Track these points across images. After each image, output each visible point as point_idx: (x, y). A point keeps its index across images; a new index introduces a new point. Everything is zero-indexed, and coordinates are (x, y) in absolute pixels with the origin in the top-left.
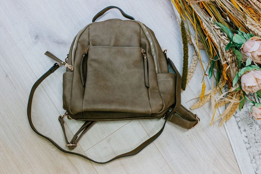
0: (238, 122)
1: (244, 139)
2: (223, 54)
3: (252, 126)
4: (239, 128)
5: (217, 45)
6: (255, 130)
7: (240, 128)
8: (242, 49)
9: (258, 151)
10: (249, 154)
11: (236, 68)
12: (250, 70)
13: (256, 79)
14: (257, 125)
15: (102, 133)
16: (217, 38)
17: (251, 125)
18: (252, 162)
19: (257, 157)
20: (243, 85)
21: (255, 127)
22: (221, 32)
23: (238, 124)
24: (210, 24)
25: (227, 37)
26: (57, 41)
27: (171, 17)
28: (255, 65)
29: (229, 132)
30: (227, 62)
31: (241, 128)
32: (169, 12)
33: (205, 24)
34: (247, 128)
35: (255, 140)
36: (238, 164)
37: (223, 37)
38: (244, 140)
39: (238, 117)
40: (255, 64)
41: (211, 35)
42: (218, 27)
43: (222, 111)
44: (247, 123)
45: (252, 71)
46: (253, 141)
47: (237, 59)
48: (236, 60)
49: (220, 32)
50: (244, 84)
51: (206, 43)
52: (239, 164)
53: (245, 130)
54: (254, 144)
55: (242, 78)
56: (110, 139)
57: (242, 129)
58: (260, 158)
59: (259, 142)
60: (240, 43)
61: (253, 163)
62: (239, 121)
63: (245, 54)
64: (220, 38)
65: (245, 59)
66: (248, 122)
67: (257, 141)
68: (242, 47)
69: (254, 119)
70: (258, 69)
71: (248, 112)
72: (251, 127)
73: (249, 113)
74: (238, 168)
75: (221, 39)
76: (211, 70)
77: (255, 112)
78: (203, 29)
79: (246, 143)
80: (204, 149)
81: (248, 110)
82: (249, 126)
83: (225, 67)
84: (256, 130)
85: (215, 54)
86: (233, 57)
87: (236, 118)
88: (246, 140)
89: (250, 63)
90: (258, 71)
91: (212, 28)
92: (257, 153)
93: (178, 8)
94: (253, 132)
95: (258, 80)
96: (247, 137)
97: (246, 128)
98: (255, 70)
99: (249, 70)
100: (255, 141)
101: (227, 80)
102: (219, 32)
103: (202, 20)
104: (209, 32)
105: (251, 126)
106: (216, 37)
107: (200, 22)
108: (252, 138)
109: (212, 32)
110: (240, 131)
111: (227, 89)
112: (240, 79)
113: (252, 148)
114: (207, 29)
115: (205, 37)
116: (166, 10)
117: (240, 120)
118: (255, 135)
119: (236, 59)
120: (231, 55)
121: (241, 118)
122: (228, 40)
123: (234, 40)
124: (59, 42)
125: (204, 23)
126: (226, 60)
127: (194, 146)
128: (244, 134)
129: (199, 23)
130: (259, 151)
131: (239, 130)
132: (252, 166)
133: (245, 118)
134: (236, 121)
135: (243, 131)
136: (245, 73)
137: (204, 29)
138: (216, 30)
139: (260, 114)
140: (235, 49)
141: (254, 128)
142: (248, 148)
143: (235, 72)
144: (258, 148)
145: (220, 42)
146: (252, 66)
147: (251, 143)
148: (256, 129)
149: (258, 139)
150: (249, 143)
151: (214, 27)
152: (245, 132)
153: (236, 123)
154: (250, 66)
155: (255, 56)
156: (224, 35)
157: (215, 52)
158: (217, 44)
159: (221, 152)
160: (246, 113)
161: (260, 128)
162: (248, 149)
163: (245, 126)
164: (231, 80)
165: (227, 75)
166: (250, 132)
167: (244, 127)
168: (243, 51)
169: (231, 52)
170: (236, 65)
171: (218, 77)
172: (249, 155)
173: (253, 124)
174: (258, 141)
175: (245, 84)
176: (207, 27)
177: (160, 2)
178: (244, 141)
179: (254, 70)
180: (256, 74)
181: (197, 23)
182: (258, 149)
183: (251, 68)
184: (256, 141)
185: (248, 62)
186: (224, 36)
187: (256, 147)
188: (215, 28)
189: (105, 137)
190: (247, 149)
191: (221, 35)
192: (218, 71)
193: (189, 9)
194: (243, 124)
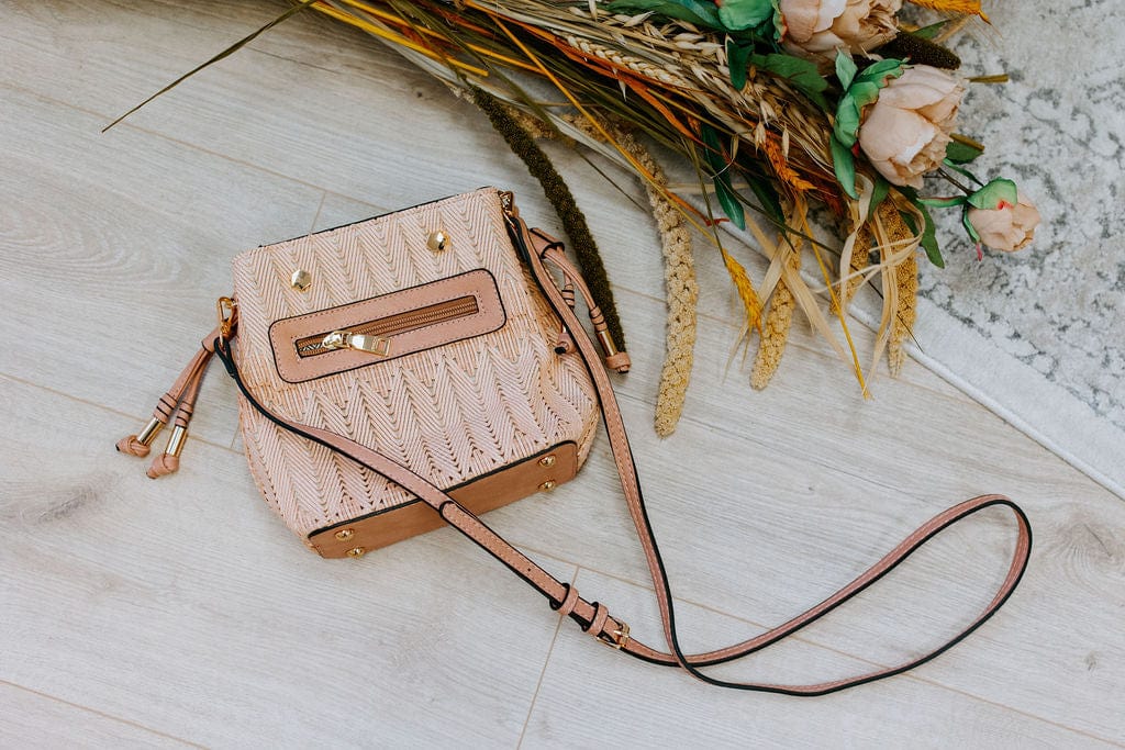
0: (949, 304)
1: (1013, 352)
2: (726, 104)
3: (1007, 285)
4: (968, 321)
5: (683, 86)
6: (1027, 285)
7: (971, 321)
8: (788, 35)
9: (1090, 355)
10: (1068, 388)
11: (810, 120)
12: (873, 96)
13: (918, 112)
14: (1019, 267)
15: (499, 722)
16: (660, 61)
17: (999, 281)
18: (1100, 407)
19: (1104, 381)
20: (888, 170)
21: (1018, 280)
22: (658, 25)
23: (953, 314)
24: (598, 25)
25: (695, 30)
26: (51, 507)
27: (420, 95)
28: (873, 61)
29: (946, 365)
30: (765, 126)
31: (973, 318)
32: (395, 85)
33: (579, 39)
34: (997, 303)
35: (1053, 323)
36: (1057, 455)
37: (685, 41)
38: (1018, 354)
39: (938, 287)
40: (871, 57)
41: (633, 65)
42: (638, 18)
43: (864, 309)
44: (981, 283)
45: (885, 94)
46: (1050, 332)
47: (793, 87)
48: (790, 91)
49: (654, 31)
50: (890, 160)
51: (631, 107)
52: (1060, 451)
53: (994, 317)
54: (1060, 339)
55: (867, 144)
56: (544, 722)
57: (981, 319)
58: (1114, 375)
59: (1073, 320)
60: (758, 20)
61: (1105, 409)
62: (950, 297)
63: (812, 47)
64: (670, 51)
65: (824, 64)
66: (982, 279)
67: (1063, 324)
68: (782, 30)
69: (993, 254)
70: (898, 70)
71: (955, 244)
72: (1007, 290)
73: (959, 244)
74: (1068, 467)
75: (683, 53)
76: (725, 195)
77: (991, 231)
78: (584, 62)
79: (1031, 357)
80: (903, 490)
81: (951, 237)
82: (996, 288)
83: (768, 146)
84: (1031, 284)
85: (695, 122)
86: (774, 90)
87: (931, 299)
88: (1024, 348)
89: (853, 68)
90: (903, 79)
91: (619, 36)
92: (1095, 363)
93: (425, 45)
94: (1026, 300)
95: (928, 113)
96: (1017, 335)
97: (991, 305)
98: (890, 81)
99: (869, 98)
100: (1056, 327)
101: (812, 187)
102: (654, 35)
103: (555, 32)
104: (617, 59)
105: (1002, 286)
106: (657, 59)
107: (555, 43)
108: (1038, 325)
109: (625, 52)
110: (981, 331)
111: (821, 214)
112: (861, 151)
113: (1064, 363)
114: (599, 53)
115: (614, 83)
116: (381, 81)
117: (949, 292)
118: (1037, 307)
119: (785, 88)
120: (759, 88)
121: (947, 282)
122: (704, 40)
123: (732, 22)
124: (64, 508)
125: (572, 40)
126: (756, 122)
127: (861, 510)
128: (1001, 330)
129: (551, 51)
130: (1095, 354)
131: (974, 331)
132: (1111, 424)
133: (963, 273)
134: (941, 305)
135: (989, 327)
136: (863, 121)
137: (590, 61)
138: (637, 35)
139: (1014, 224)
140: (762, 57)
141: (1020, 284)
142: (1048, 371)
143: (817, 137)
144: (1085, 343)
145: (684, 66)
146: (864, 73)
147: (1048, 348)
148: (1026, 282)
149: (1060, 316)
150: (1040, 353)
151: (619, 25)
152: (997, 323)
153: (946, 313)
154: (857, 78)
155: (855, 29)
156: (681, 30)
157: (691, 116)
158: (678, 83)
159: (972, 457)
160: (953, 252)
161: (1038, 270)
162: (1051, 373)
163: (985, 300)
164: (823, 177)
165: (797, 170)
166: (1017, 310)
167: (982, 309)
168: (796, 43)
169: (753, 74)
170: (804, 112)
171: (765, 199)
172: (1072, 391)
173: (1006, 274)
174: (1066, 321)
175: (895, 159)
176: (593, 46)
177: (335, 69)
178: (1018, 357)
179: (883, 83)
180: (907, 91)
181: (540, 54)
182: (1085, 347)
183: (870, 86)
184: (1058, 326)
185: (846, 70)
186: (682, 36)
187: (1073, 346)
188: (630, 29)
189: (520, 729)
190: (1049, 376)
191: (670, 37)
192: (752, 177)
193: (470, 23)
194: (968, 299)
